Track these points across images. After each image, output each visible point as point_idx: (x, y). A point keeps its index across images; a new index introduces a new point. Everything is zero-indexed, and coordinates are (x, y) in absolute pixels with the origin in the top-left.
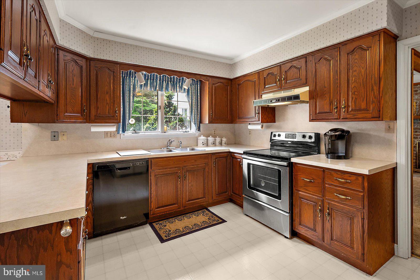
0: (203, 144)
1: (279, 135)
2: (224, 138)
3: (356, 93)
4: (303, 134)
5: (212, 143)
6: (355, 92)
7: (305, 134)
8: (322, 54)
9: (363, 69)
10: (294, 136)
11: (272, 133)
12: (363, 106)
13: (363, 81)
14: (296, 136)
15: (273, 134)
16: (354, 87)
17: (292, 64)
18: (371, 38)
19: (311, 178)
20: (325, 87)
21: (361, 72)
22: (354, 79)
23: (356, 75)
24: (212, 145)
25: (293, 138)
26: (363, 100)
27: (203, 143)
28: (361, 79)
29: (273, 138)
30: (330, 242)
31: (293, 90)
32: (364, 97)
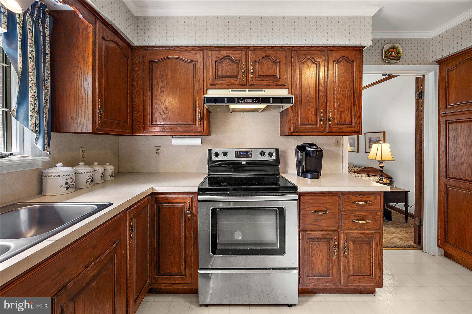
0: (68, 185)
1: (225, 154)
2: (108, 164)
3: (341, 106)
4: (261, 150)
5: (90, 181)
6: (340, 104)
7: (264, 151)
8: (307, 52)
9: (348, 82)
10: (247, 154)
11: (210, 150)
12: (348, 119)
13: (348, 94)
14: (251, 154)
15: (213, 152)
16: (339, 99)
17: (266, 53)
18: (355, 52)
19: (325, 209)
20: (310, 94)
21: (346, 84)
22: (339, 90)
23: (341, 87)
24: (88, 185)
25: (248, 156)
26: (347, 114)
27: (67, 183)
28: (346, 91)
29: (214, 158)
30: (348, 280)
31: (265, 90)
32: (348, 111)
